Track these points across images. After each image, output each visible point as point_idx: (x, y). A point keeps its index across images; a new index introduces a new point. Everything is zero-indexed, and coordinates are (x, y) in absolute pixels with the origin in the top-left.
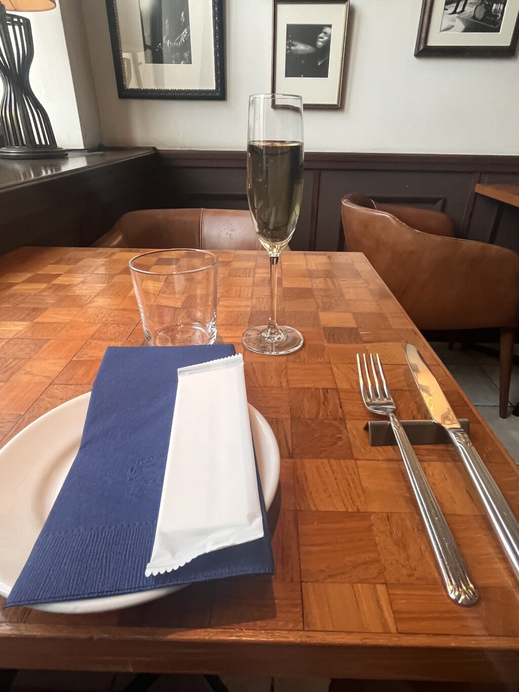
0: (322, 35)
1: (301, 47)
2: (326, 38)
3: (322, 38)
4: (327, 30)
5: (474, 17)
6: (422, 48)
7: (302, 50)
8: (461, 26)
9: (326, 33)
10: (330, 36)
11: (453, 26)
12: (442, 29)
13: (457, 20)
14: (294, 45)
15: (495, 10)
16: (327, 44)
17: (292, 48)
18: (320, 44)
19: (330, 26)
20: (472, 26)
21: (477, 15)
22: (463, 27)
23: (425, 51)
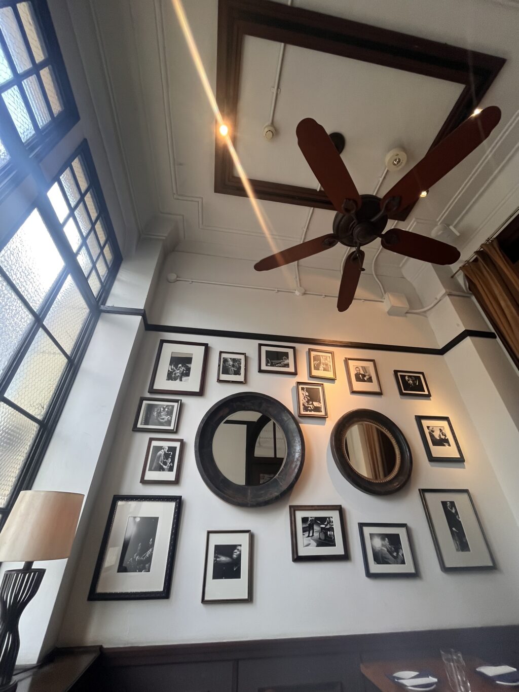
0: (236, 551)
1: (223, 559)
2: (238, 553)
3: (236, 553)
4: (239, 548)
5: (320, 538)
6: (295, 557)
7: (223, 561)
8: (314, 543)
9: (238, 550)
10: (240, 551)
11: (310, 544)
12: (305, 545)
13: (311, 540)
14: (219, 558)
15: (330, 535)
16: (239, 556)
17: (218, 559)
18: (235, 556)
19: (240, 545)
20: (321, 543)
21: (321, 537)
22: (315, 544)
23: (298, 559)
